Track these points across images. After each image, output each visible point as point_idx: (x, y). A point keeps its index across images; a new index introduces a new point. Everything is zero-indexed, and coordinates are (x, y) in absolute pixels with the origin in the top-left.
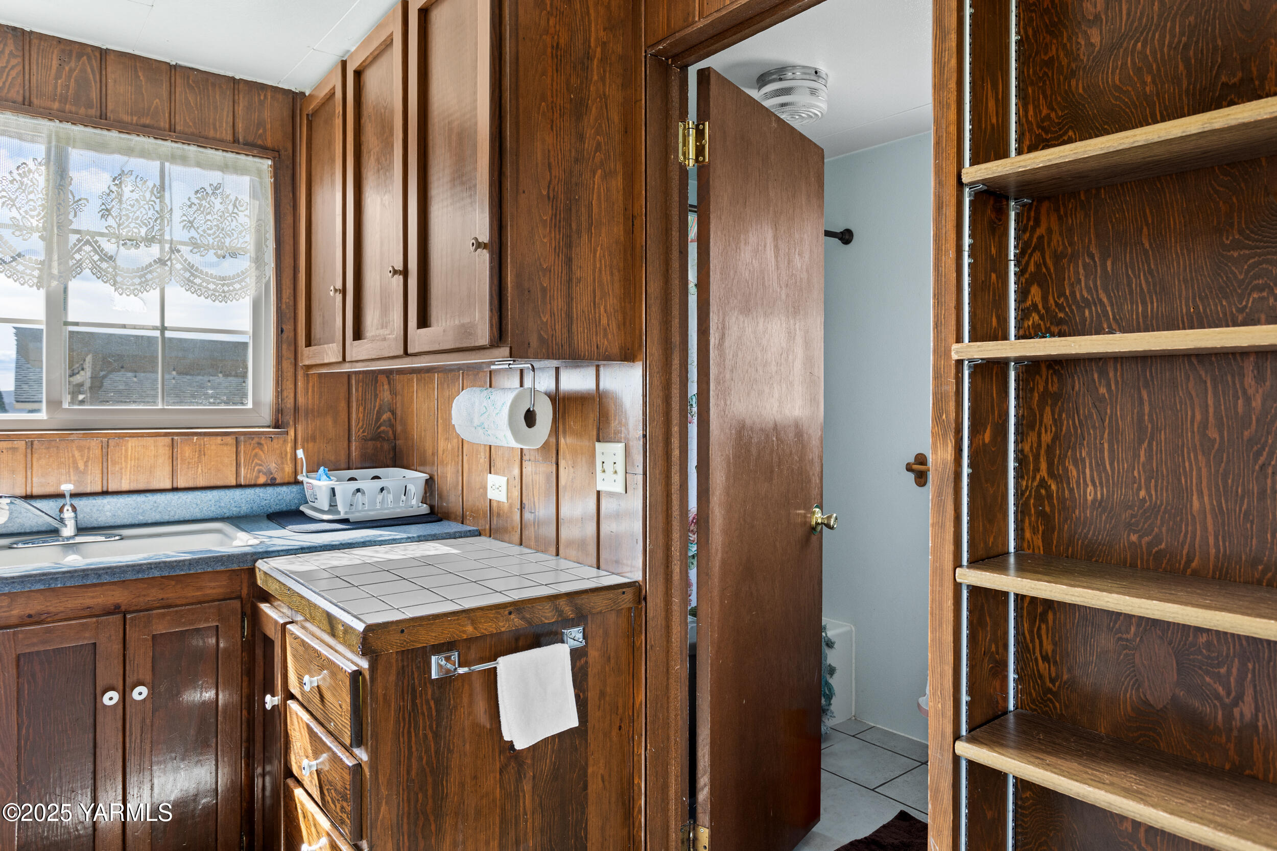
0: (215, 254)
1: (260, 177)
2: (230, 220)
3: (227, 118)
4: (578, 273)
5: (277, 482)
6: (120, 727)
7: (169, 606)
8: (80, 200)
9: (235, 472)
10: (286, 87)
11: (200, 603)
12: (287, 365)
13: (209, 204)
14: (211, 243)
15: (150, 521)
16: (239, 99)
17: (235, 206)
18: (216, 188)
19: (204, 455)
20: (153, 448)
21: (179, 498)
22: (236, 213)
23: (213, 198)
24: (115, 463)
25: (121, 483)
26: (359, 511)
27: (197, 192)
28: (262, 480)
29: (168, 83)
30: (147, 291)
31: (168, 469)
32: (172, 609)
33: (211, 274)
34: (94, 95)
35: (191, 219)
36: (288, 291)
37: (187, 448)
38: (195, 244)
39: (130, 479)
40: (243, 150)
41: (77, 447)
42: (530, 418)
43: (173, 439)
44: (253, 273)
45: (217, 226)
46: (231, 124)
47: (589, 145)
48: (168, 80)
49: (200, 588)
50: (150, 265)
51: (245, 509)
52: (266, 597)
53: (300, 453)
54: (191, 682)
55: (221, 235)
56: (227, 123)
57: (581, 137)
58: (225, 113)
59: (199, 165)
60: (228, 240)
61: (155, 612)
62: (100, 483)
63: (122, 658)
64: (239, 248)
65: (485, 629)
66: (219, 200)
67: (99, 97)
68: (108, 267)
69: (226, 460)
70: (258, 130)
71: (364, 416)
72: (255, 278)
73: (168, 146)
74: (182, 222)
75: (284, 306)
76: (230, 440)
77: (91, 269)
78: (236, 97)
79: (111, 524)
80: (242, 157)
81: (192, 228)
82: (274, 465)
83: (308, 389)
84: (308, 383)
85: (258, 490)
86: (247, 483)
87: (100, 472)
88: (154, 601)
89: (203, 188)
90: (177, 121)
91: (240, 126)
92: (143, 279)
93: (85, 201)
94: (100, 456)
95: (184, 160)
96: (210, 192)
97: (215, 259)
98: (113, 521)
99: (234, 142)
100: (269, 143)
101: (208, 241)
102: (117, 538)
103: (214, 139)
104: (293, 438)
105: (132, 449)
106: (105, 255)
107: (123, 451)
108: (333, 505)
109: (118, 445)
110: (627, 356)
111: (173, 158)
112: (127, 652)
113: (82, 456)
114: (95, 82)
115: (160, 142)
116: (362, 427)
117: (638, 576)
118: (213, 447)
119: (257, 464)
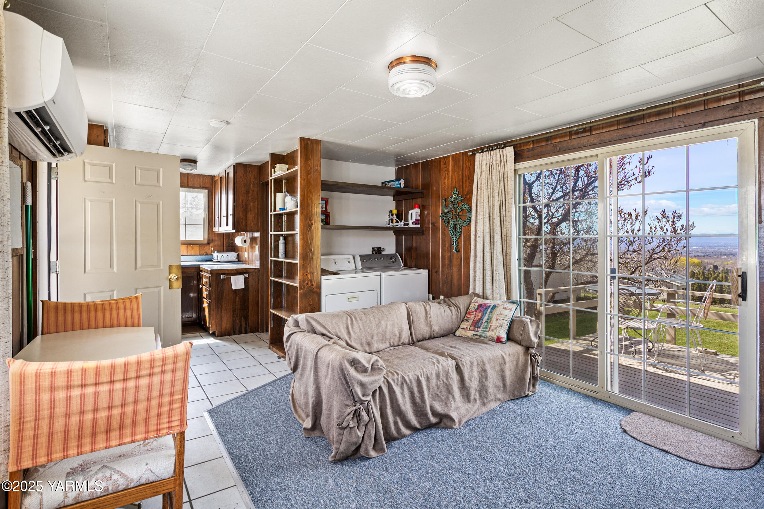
0: (196, 209)
1: (205, 194)
4: (248, 218)
5: (207, 255)
9: (199, 252)
12: (210, 231)
13: (195, 200)
18: (196, 196)
19: (193, 249)
22: (200, 201)
28: (204, 254)
31: (186, 251)
35: (191, 203)
37: (190, 247)
38: (192, 208)
40: (202, 188)
42: (245, 241)
43: (187, 246)
45: (196, 204)
46: (199, 184)
47: (250, 198)
51: (201, 259)
52: (201, 271)
53: (212, 249)
54: (190, 292)
57: (249, 197)
58: (198, 182)
59: (193, 192)
60: (198, 207)
64: (201, 208)
65: (230, 272)
66: (197, 199)
69: (198, 250)
70: (205, 184)
71: (227, 241)
73: (187, 189)
76: (198, 246)
78: (200, 178)
80: (202, 190)
81: (192, 205)
84: (213, 235)
85: (203, 256)
86: (202, 254)
89: (193, 197)
90: (189, 184)
91: (201, 184)
95: (190, 191)
99: (200, 187)
100: (207, 187)
101: (195, 207)
103: (196, 187)
104: (211, 245)
108: (218, 259)
110: (258, 231)
111: (188, 191)
115: (185, 189)
116: (226, 244)
117: (259, 267)
118: (195, 247)
119: (205, 251)
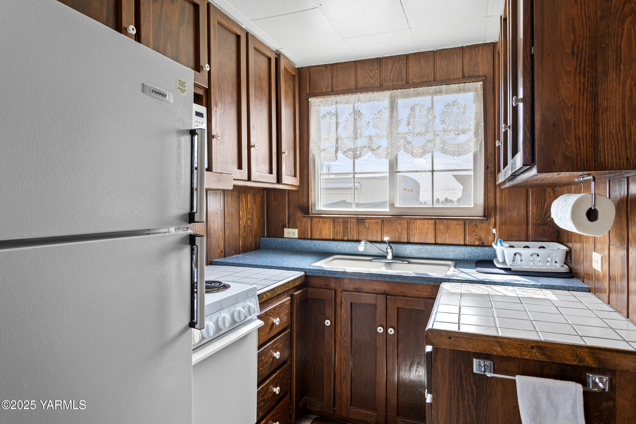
0: (454, 134)
1: (477, 91)
2: (462, 116)
3: (459, 66)
4: (604, 104)
5: (485, 244)
6: (385, 344)
7: (405, 296)
8: (400, 120)
9: (463, 238)
10: (489, 42)
11: (417, 297)
12: (491, 185)
13: (451, 110)
14: (452, 129)
15: (424, 257)
16: (465, 56)
17: (464, 109)
18: (454, 102)
19: (449, 229)
20: (427, 225)
21: (436, 248)
22: (465, 112)
23: (453, 107)
24: (412, 230)
25: (414, 239)
26: (518, 265)
27: (445, 106)
28: (477, 243)
29: (433, 60)
30: (425, 155)
31: (433, 234)
32: (405, 298)
33: (452, 143)
34: (404, 75)
35: (443, 119)
36: (491, 146)
37: (441, 225)
38: (445, 130)
39: (418, 238)
40: (467, 80)
41: (398, 223)
43: (435, 221)
44: (474, 140)
45: (455, 120)
46: (462, 69)
48: (433, 58)
49: (418, 291)
50: (426, 143)
51: (467, 256)
53: (494, 232)
55: (457, 124)
56: (459, 69)
58: (459, 65)
59: (447, 93)
60: (461, 126)
61: (398, 297)
62: (406, 238)
63: (385, 314)
64: (467, 129)
65: (511, 353)
66: (456, 107)
67: (406, 76)
68: (409, 147)
69: (459, 232)
70: (475, 68)
71: (537, 212)
72: (474, 142)
73: (433, 88)
74: (440, 121)
75: (489, 155)
76: (461, 222)
77: (403, 149)
78: (464, 55)
79: (409, 256)
80: (468, 84)
81: (444, 123)
82: (483, 236)
83: (502, 197)
84: (502, 194)
85: (473, 248)
86: (469, 244)
87: (407, 234)
88: (399, 292)
89: (448, 104)
90: (437, 76)
91: (466, 69)
92: (424, 150)
93: (402, 121)
94: (407, 227)
95: (440, 93)
96: (452, 104)
97: (454, 136)
98: (410, 255)
99: (463, 77)
100: (481, 74)
101: (451, 128)
102: (407, 262)
103: (454, 79)
104: (494, 222)
105: (419, 225)
106: (408, 142)
107: (415, 225)
108: (504, 260)
109: (413, 223)
111: (436, 93)
112: (388, 312)
113: (400, 227)
114: (404, 69)
115: (430, 87)
116: (535, 218)
118: (453, 225)
119: (474, 235)
